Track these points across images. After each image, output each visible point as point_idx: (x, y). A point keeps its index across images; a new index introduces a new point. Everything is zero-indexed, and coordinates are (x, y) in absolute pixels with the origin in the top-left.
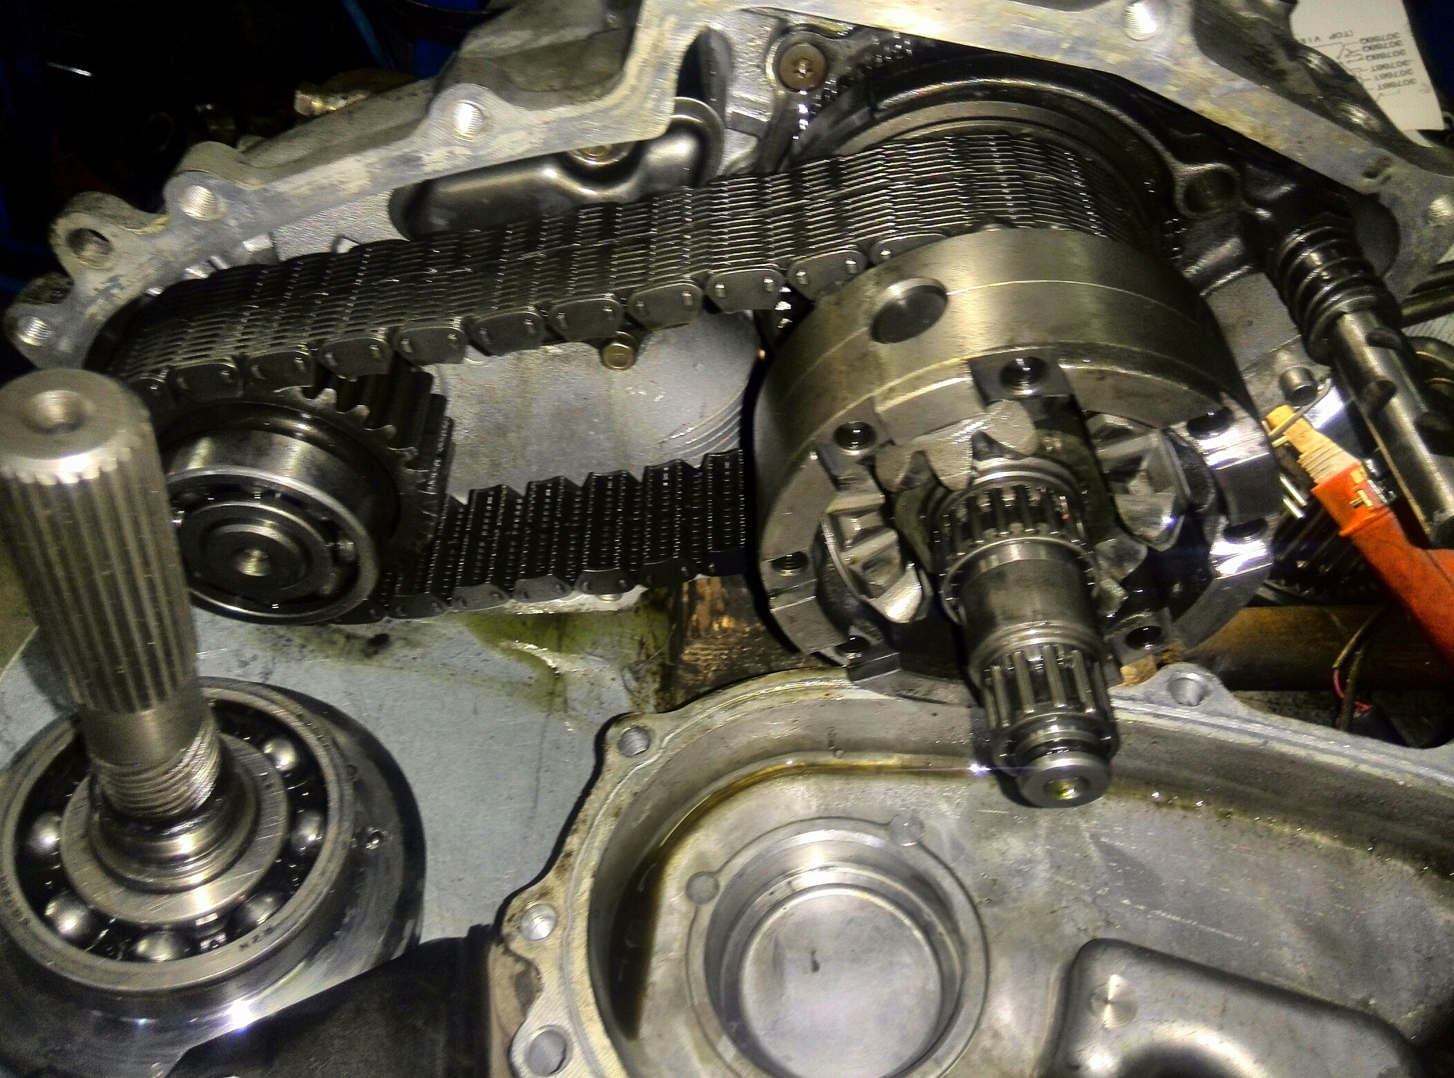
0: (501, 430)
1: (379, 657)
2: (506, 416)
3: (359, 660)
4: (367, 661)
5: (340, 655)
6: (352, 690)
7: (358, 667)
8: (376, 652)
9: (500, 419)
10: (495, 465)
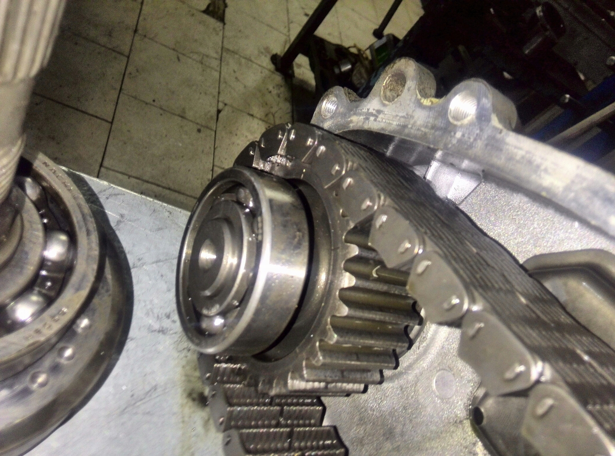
0: (389, 434)
1: (190, 403)
2: (402, 434)
3: (185, 390)
4: (185, 396)
5: (186, 375)
6: (159, 390)
7: (180, 391)
8: (194, 400)
9: (398, 430)
10: (361, 442)
